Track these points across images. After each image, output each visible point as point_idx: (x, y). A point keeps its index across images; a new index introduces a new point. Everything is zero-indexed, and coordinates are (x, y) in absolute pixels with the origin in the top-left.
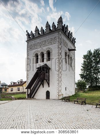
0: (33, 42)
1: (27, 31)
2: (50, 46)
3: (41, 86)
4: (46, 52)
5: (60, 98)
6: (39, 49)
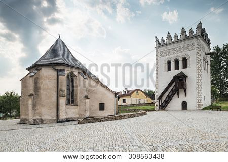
0: (163, 49)
1: (156, 37)
2: (187, 53)
3: (176, 95)
4: (181, 59)
5: (201, 109)
6: (172, 56)
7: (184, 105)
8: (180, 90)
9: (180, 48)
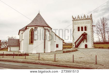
0: (76, 22)
1: (72, 16)
2: (86, 25)
3: (82, 42)
4: (84, 27)
7: (86, 46)
8: (84, 40)
9: (84, 22)
